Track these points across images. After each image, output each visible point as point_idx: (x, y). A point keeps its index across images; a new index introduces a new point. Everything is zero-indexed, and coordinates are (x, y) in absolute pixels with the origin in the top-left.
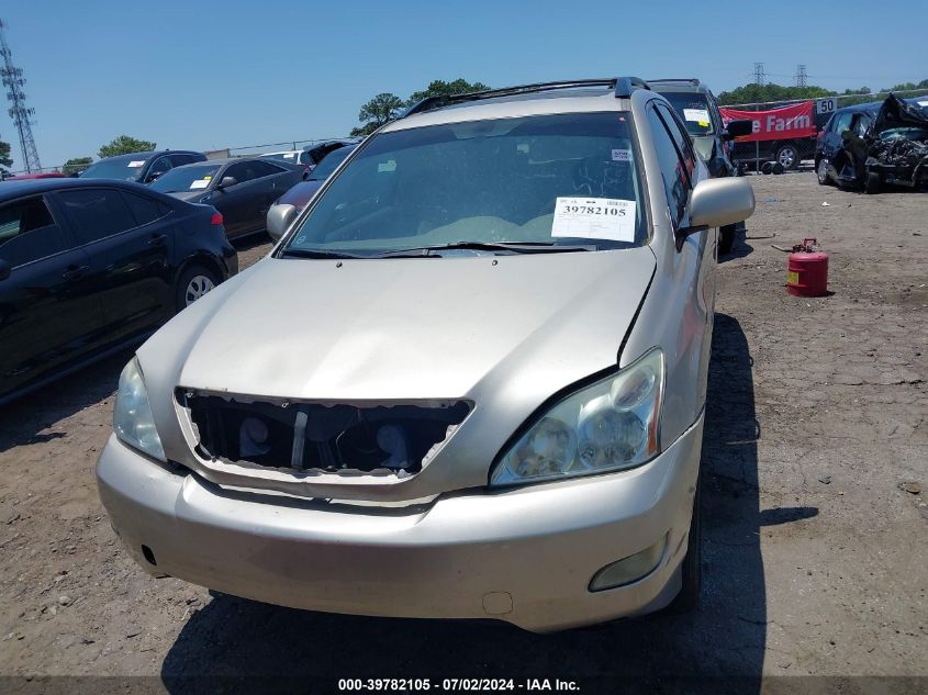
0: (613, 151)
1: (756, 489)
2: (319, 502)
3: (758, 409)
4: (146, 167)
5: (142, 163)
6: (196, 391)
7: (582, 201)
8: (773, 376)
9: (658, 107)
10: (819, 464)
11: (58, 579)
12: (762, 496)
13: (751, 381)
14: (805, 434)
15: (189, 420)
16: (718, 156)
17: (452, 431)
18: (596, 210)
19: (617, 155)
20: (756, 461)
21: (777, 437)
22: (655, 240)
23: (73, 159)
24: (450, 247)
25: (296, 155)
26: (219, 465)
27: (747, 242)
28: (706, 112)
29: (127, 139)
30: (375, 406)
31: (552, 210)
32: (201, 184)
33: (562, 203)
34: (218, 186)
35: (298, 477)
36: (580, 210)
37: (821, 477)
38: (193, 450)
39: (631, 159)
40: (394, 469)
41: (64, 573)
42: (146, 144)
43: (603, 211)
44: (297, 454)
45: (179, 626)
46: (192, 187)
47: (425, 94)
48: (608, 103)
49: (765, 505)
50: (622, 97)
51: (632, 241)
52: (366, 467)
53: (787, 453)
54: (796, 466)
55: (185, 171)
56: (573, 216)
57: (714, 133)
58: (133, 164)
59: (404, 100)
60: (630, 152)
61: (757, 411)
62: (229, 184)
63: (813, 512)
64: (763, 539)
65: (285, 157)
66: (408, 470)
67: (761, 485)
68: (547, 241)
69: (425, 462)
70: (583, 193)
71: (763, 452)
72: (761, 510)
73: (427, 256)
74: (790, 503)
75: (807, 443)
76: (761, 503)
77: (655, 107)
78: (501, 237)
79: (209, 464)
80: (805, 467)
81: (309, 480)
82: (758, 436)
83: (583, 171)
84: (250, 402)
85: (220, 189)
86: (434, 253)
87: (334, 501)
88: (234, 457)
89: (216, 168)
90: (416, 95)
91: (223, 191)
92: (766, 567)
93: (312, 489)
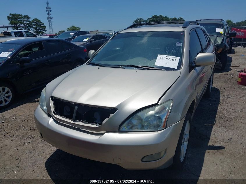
0: (177, 43)
1: (209, 139)
2: (79, 129)
3: (217, 116)
4: (74, 35)
5: (73, 34)
6: (55, 98)
7: (165, 56)
8: (225, 107)
9: (196, 30)
10: (229, 134)
11: (30, 136)
12: (210, 141)
13: (218, 108)
14: (229, 125)
15: (53, 104)
16: (224, 43)
17: (111, 115)
18: (168, 59)
19: (178, 44)
20: (211, 131)
21: (220, 125)
22: (182, 69)
23: (61, 31)
24: (127, 66)
25: (113, 34)
26: (57, 116)
27: (230, 67)
28: (223, 30)
29: (74, 26)
30: (93, 107)
31: (156, 58)
32: (86, 40)
33: (159, 56)
34: (90, 41)
35: (74, 122)
36: (164, 59)
37: (229, 138)
38: (52, 112)
39: (181, 45)
40: (96, 123)
41: (31, 135)
42: (78, 28)
43: (170, 59)
44: (74, 116)
45: (53, 152)
46: (84, 41)
47: (151, 19)
48: (179, 29)
49: (210, 144)
50: (184, 27)
51: (176, 68)
52: (89, 122)
53: (221, 130)
54: (223, 134)
55: (82, 36)
56: (162, 60)
57: (224, 36)
58: (71, 34)
59: (145, 20)
60: (182, 43)
61: (216, 117)
62: (93, 41)
63: (223, 148)
64: (206, 153)
65: (110, 34)
66: (99, 124)
67: (211, 138)
68: (153, 66)
69: (103, 123)
70: (166, 54)
71: (214, 129)
72: (208, 145)
73: (121, 68)
74: (217, 145)
75: (228, 128)
76: (209, 143)
77: (195, 30)
78: (141, 64)
79: (55, 116)
80: (225, 134)
81: (76, 123)
82: (214, 124)
83: (167, 48)
84: (66, 102)
85: (90, 42)
86: (123, 67)
87: (82, 129)
88: (61, 115)
89: (90, 36)
90: (148, 19)
91: (91, 43)
92: (205, 161)
93: (77, 125)
